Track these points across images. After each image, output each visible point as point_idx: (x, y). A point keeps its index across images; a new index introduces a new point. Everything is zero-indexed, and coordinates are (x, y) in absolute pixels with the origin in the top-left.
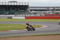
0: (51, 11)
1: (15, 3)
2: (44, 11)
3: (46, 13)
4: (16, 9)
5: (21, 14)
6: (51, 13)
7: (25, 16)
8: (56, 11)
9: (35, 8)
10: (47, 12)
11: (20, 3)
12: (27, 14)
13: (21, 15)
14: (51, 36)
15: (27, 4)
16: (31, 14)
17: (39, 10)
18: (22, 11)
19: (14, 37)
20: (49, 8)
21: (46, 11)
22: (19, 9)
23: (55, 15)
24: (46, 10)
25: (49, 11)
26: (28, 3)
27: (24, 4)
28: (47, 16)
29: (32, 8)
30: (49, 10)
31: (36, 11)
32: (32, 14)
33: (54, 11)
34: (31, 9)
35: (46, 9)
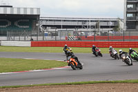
0: (90, 30)
1: (9, 9)
2: (74, 30)
3: (80, 33)
4: (10, 24)
5: (23, 35)
6: (90, 35)
7: (32, 40)
8: (101, 30)
9: (55, 20)
10: (82, 31)
11: (19, 9)
12: (36, 35)
13: (22, 38)
14: (90, 87)
15: (35, 13)
16: (44, 35)
17: (65, 27)
18: (25, 29)
19: (4, 88)
20: (86, 21)
21: (79, 30)
22: (16, 24)
23: (99, 38)
24: (80, 27)
25: (86, 30)
26: (38, 9)
27: (29, 13)
28: (82, 41)
29: (47, 20)
30: (86, 26)
31: (57, 30)
32: (47, 35)
33: (97, 30)
34: (44, 23)
35: (80, 24)
